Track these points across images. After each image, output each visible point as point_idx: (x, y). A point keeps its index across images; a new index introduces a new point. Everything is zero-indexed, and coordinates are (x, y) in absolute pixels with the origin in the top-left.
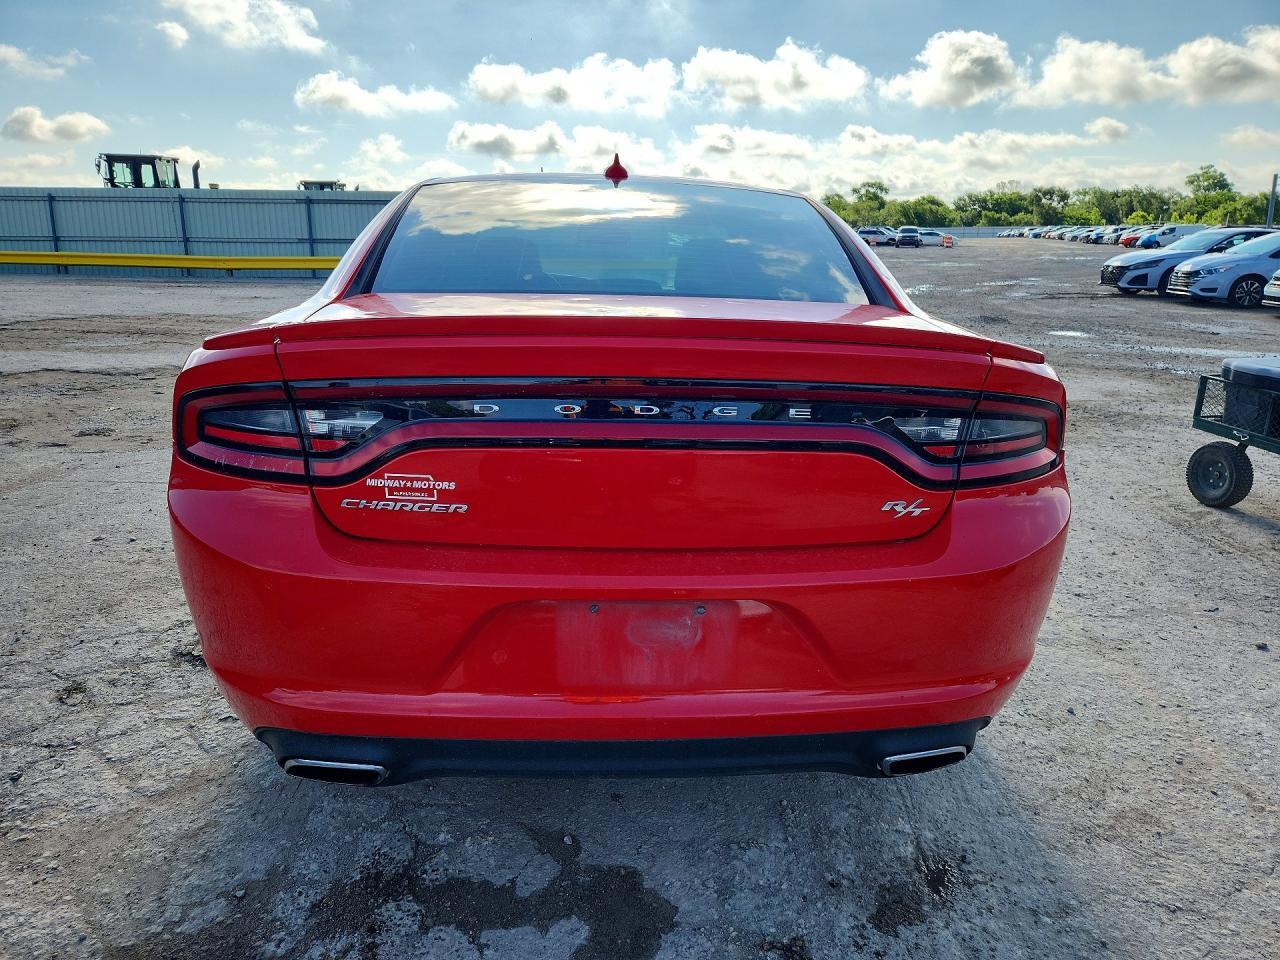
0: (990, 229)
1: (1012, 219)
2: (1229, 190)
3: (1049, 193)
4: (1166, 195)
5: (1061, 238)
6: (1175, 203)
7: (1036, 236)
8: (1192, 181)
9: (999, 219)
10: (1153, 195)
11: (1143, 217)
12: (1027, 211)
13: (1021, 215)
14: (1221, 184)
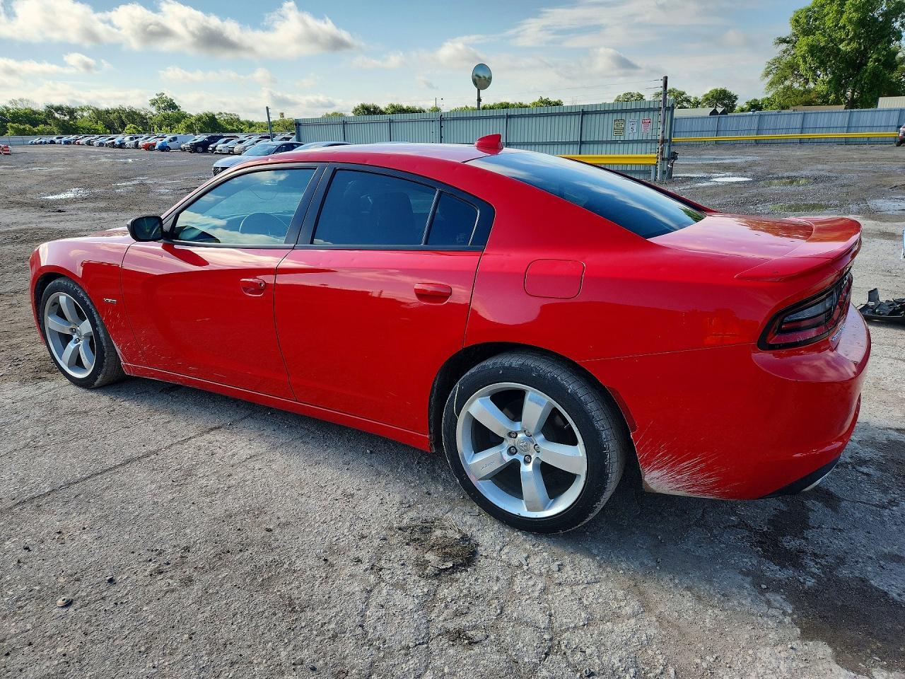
0: (19, 138)
1: (35, 130)
2: (179, 110)
3: (59, 109)
4: (143, 113)
5: (89, 143)
6: (150, 118)
7: (67, 143)
8: (154, 103)
9: (24, 129)
10: (135, 113)
11: (134, 128)
12: (46, 123)
13: (41, 127)
14: (172, 106)
